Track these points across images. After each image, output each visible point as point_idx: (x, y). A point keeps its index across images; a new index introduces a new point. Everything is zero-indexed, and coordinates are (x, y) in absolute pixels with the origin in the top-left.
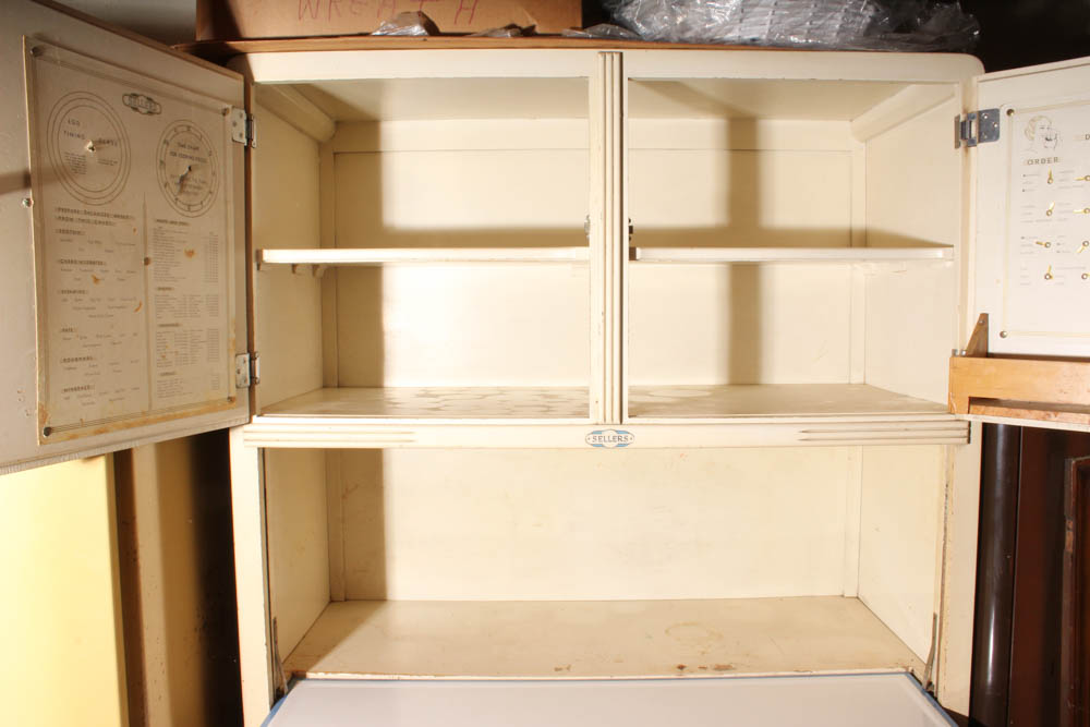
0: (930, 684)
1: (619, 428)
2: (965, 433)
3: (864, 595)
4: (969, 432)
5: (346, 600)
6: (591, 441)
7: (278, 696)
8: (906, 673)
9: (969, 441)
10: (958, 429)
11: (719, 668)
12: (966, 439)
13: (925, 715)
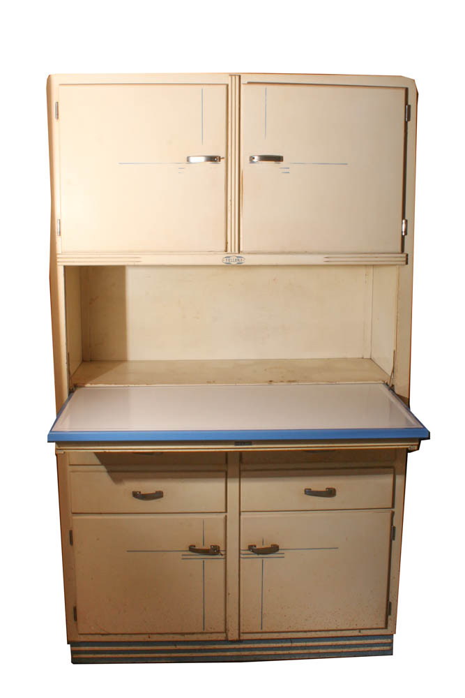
0: (393, 386)
1: (237, 255)
2: (405, 259)
3: (374, 356)
4: (407, 259)
5: (91, 361)
6: (225, 261)
7: (71, 392)
8: (384, 384)
9: (407, 263)
10: (401, 257)
11: (290, 381)
12: (405, 263)
13: (390, 400)
